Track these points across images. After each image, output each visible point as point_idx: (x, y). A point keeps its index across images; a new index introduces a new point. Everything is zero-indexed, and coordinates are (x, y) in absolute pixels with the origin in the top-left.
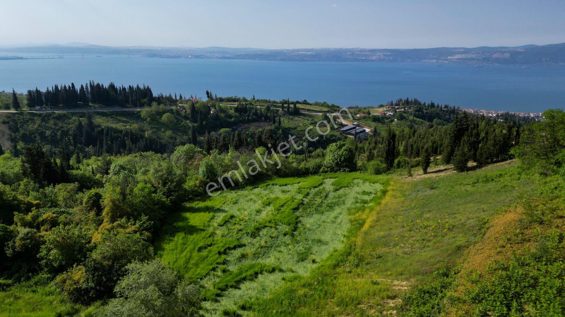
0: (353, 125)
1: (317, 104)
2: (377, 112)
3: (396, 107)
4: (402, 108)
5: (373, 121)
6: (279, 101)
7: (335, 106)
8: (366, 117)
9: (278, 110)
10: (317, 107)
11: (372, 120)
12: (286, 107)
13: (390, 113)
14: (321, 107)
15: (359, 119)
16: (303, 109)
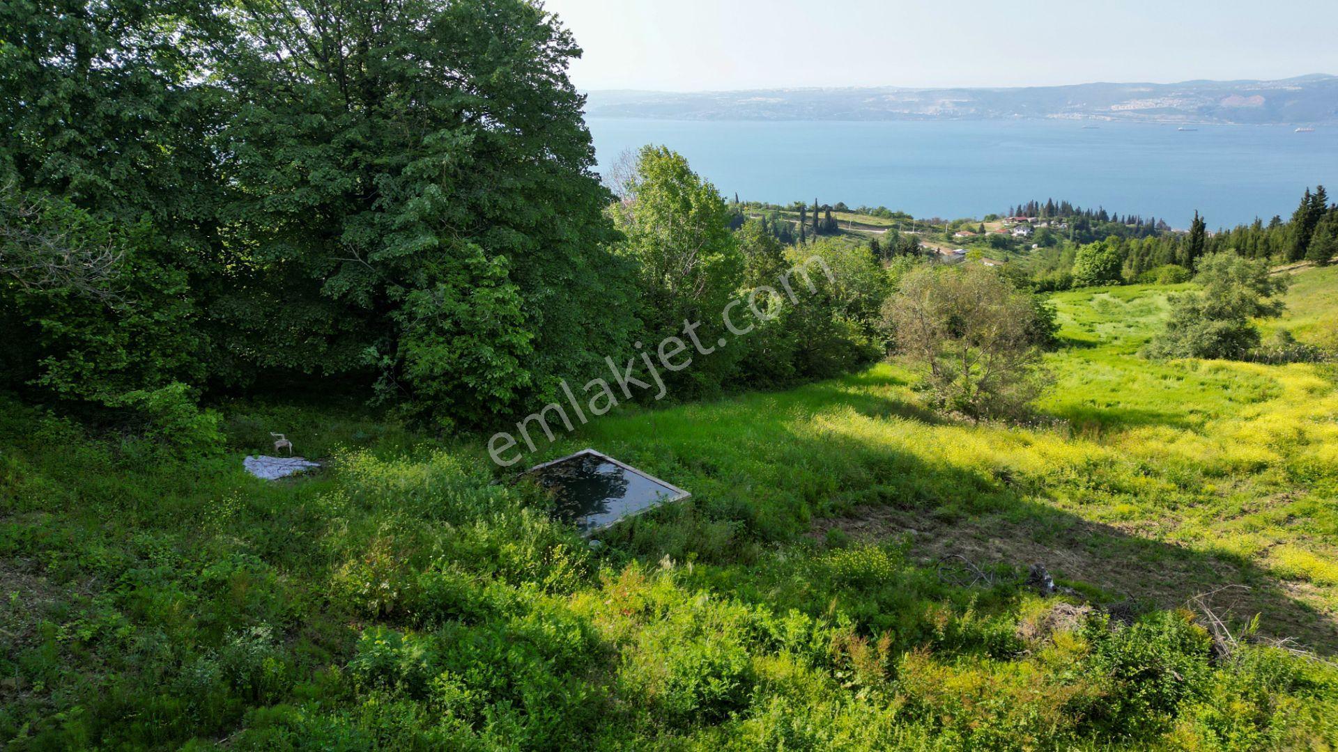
0: (958, 253)
1: (864, 211)
2: (994, 228)
3: (1029, 220)
4: (1043, 221)
5: (993, 247)
6: (786, 206)
7: (904, 216)
8: (977, 239)
9: (793, 225)
10: (868, 217)
11: (990, 245)
12: (810, 217)
13: (1021, 232)
14: (877, 219)
15: (963, 243)
16: (842, 222)
